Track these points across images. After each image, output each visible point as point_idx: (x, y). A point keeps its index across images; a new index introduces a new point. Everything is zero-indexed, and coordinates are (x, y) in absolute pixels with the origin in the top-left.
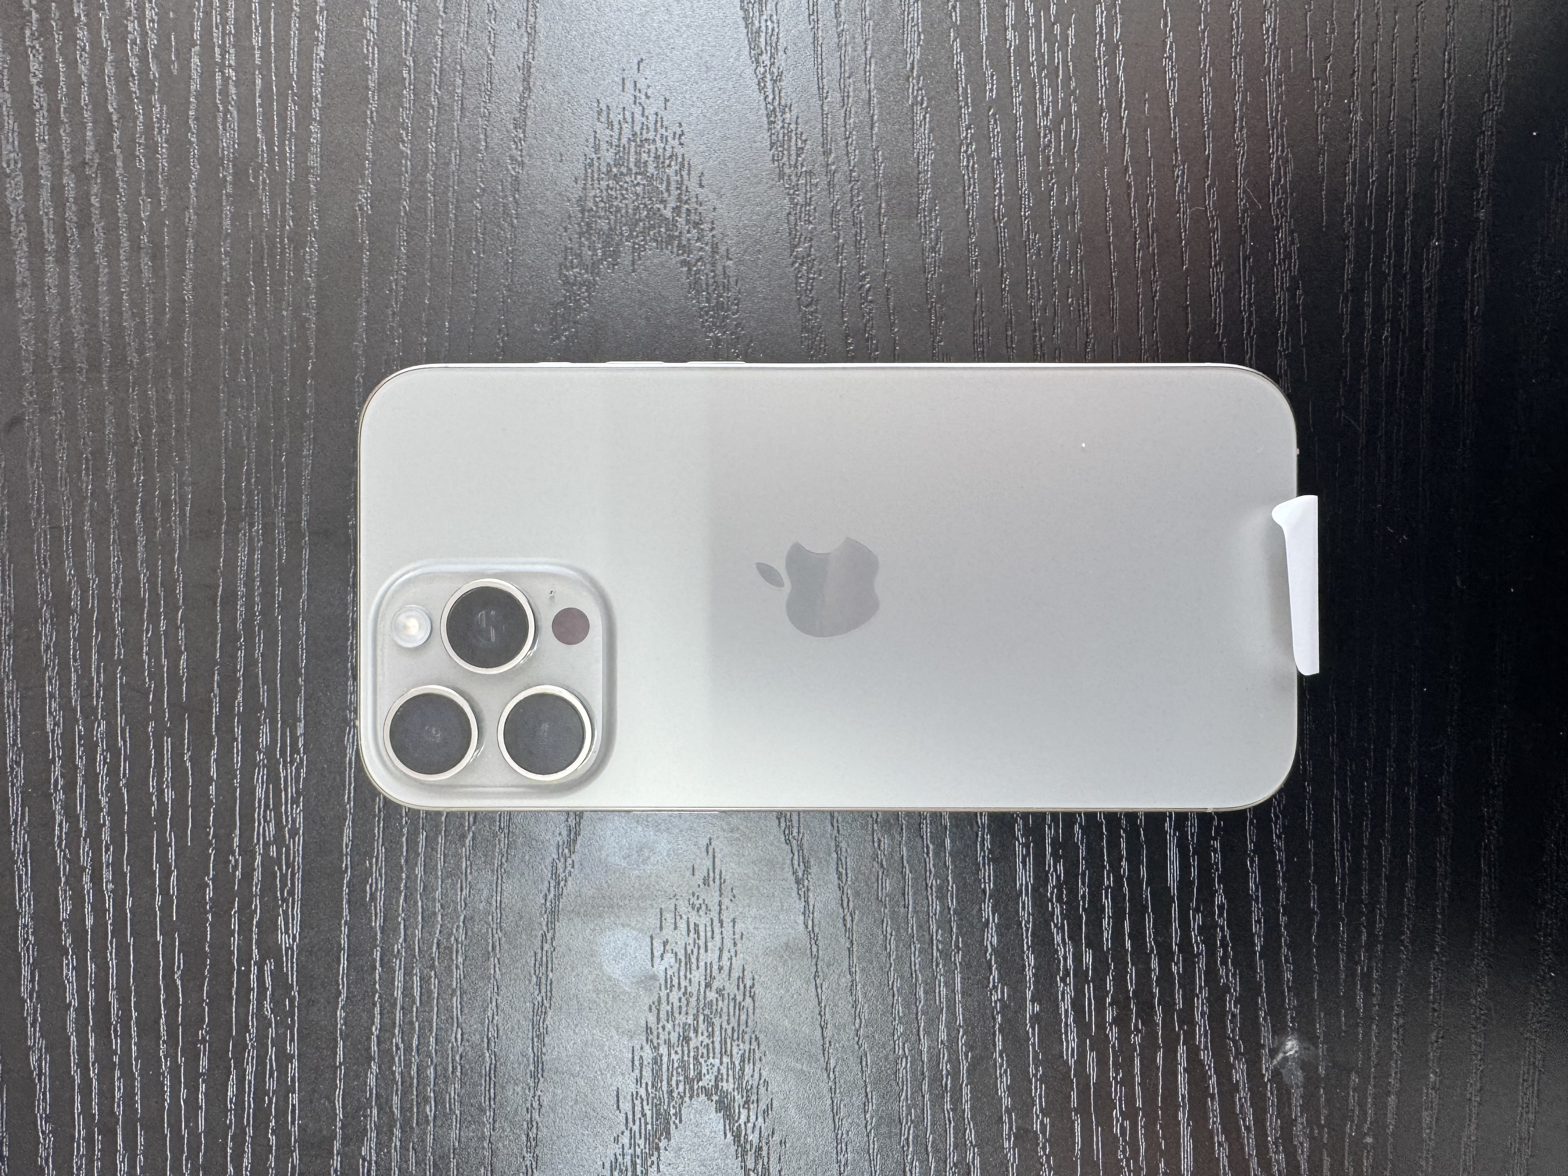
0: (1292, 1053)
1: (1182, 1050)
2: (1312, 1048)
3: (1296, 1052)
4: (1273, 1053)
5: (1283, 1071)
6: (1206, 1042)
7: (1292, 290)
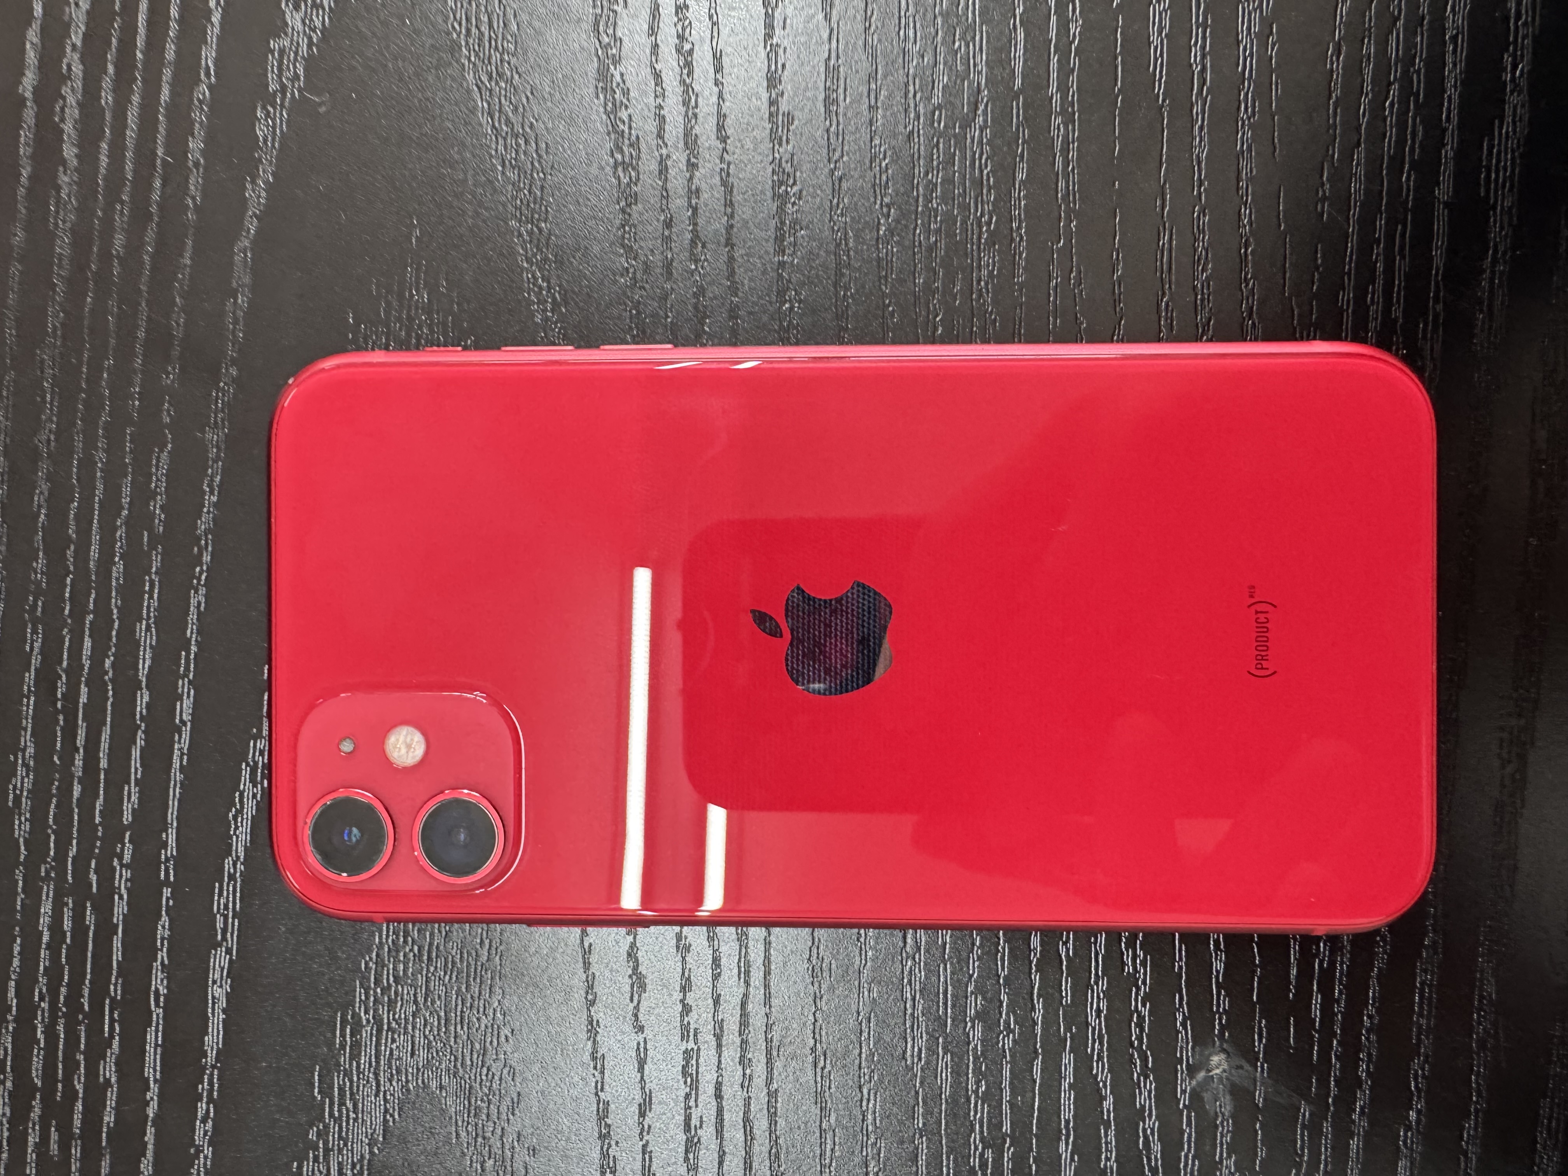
0: (1217, 1071)
1: (1068, 1059)
2: (1247, 1067)
3: (1224, 1071)
4: (1192, 1070)
5: (1207, 1096)
6: (1101, 1050)
7: (1263, 37)
